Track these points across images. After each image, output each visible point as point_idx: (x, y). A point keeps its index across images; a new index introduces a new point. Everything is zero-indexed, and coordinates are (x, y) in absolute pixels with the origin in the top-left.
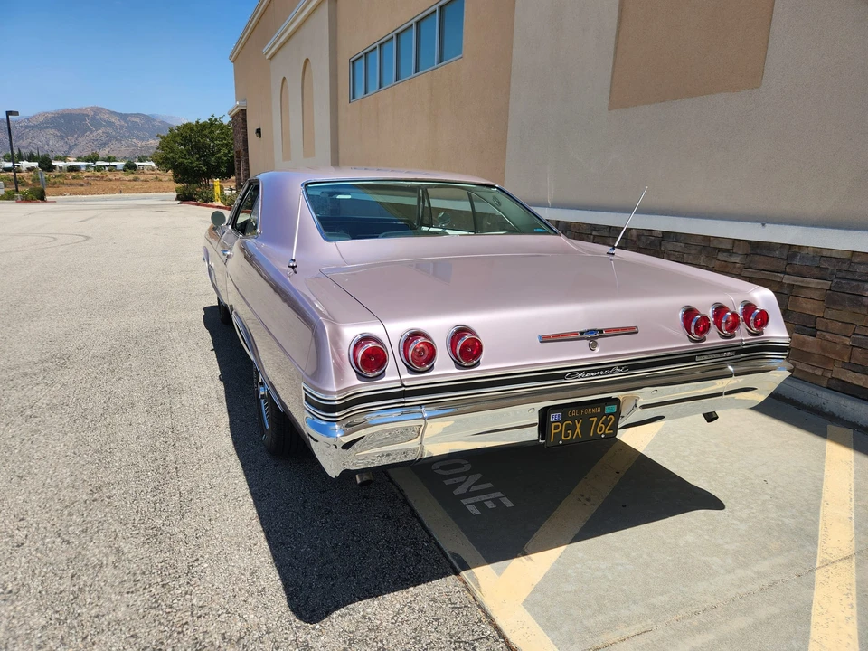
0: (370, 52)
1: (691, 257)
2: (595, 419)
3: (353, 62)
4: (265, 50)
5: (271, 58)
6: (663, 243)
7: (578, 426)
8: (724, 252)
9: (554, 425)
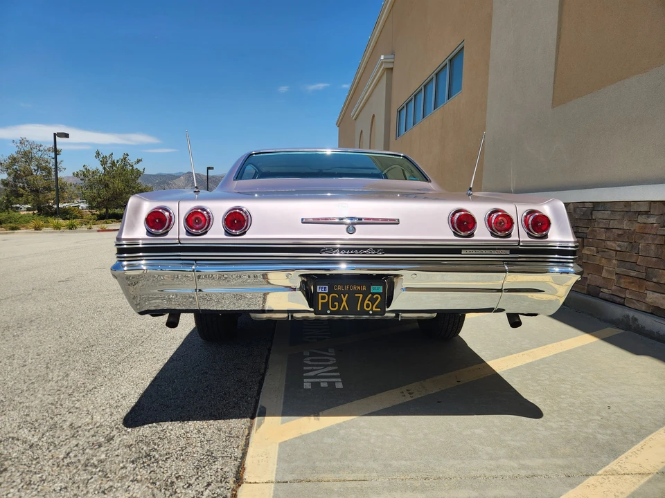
0: (409, 102)
1: (616, 222)
2: (361, 295)
3: (400, 111)
4: (352, 114)
5: (356, 119)
6: (594, 212)
7: (344, 299)
8: (643, 214)
9: (320, 295)
